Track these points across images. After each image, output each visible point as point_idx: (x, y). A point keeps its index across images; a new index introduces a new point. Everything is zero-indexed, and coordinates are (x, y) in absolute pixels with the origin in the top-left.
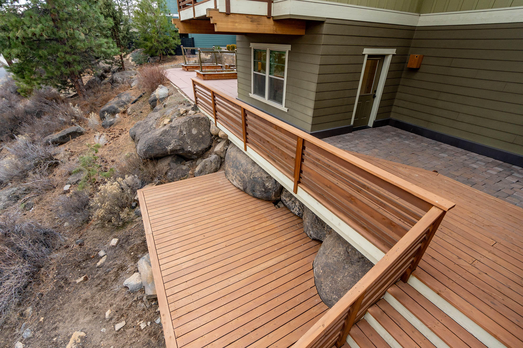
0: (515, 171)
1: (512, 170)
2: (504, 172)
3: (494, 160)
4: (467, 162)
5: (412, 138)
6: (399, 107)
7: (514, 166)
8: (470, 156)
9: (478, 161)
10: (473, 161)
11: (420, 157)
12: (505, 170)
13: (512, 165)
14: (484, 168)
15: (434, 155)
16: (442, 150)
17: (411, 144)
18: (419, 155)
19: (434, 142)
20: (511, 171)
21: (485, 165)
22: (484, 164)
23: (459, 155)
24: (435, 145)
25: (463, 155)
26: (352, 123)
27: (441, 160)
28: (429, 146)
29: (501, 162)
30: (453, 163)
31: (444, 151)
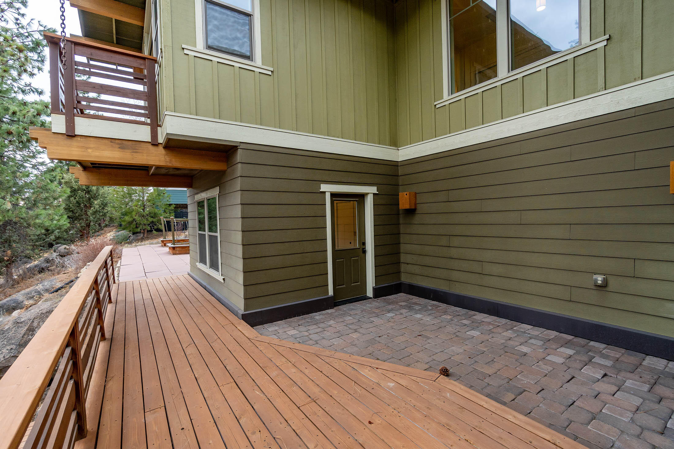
0: (595, 352)
1: (590, 351)
2: (578, 357)
3: (557, 333)
4: (511, 343)
5: (430, 308)
6: (408, 264)
7: (592, 343)
8: (518, 331)
9: (531, 338)
10: (522, 340)
11: (429, 341)
12: (578, 353)
13: (588, 341)
14: (541, 351)
15: (457, 334)
16: (473, 324)
17: (424, 318)
18: (428, 338)
19: (463, 311)
20: (590, 353)
21: (543, 345)
22: (541, 343)
23: (499, 330)
24: (463, 318)
25: (508, 330)
26: (331, 293)
27: (467, 342)
28: (453, 319)
29: (570, 337)
30: (486, 347)
31: (475, 325)
